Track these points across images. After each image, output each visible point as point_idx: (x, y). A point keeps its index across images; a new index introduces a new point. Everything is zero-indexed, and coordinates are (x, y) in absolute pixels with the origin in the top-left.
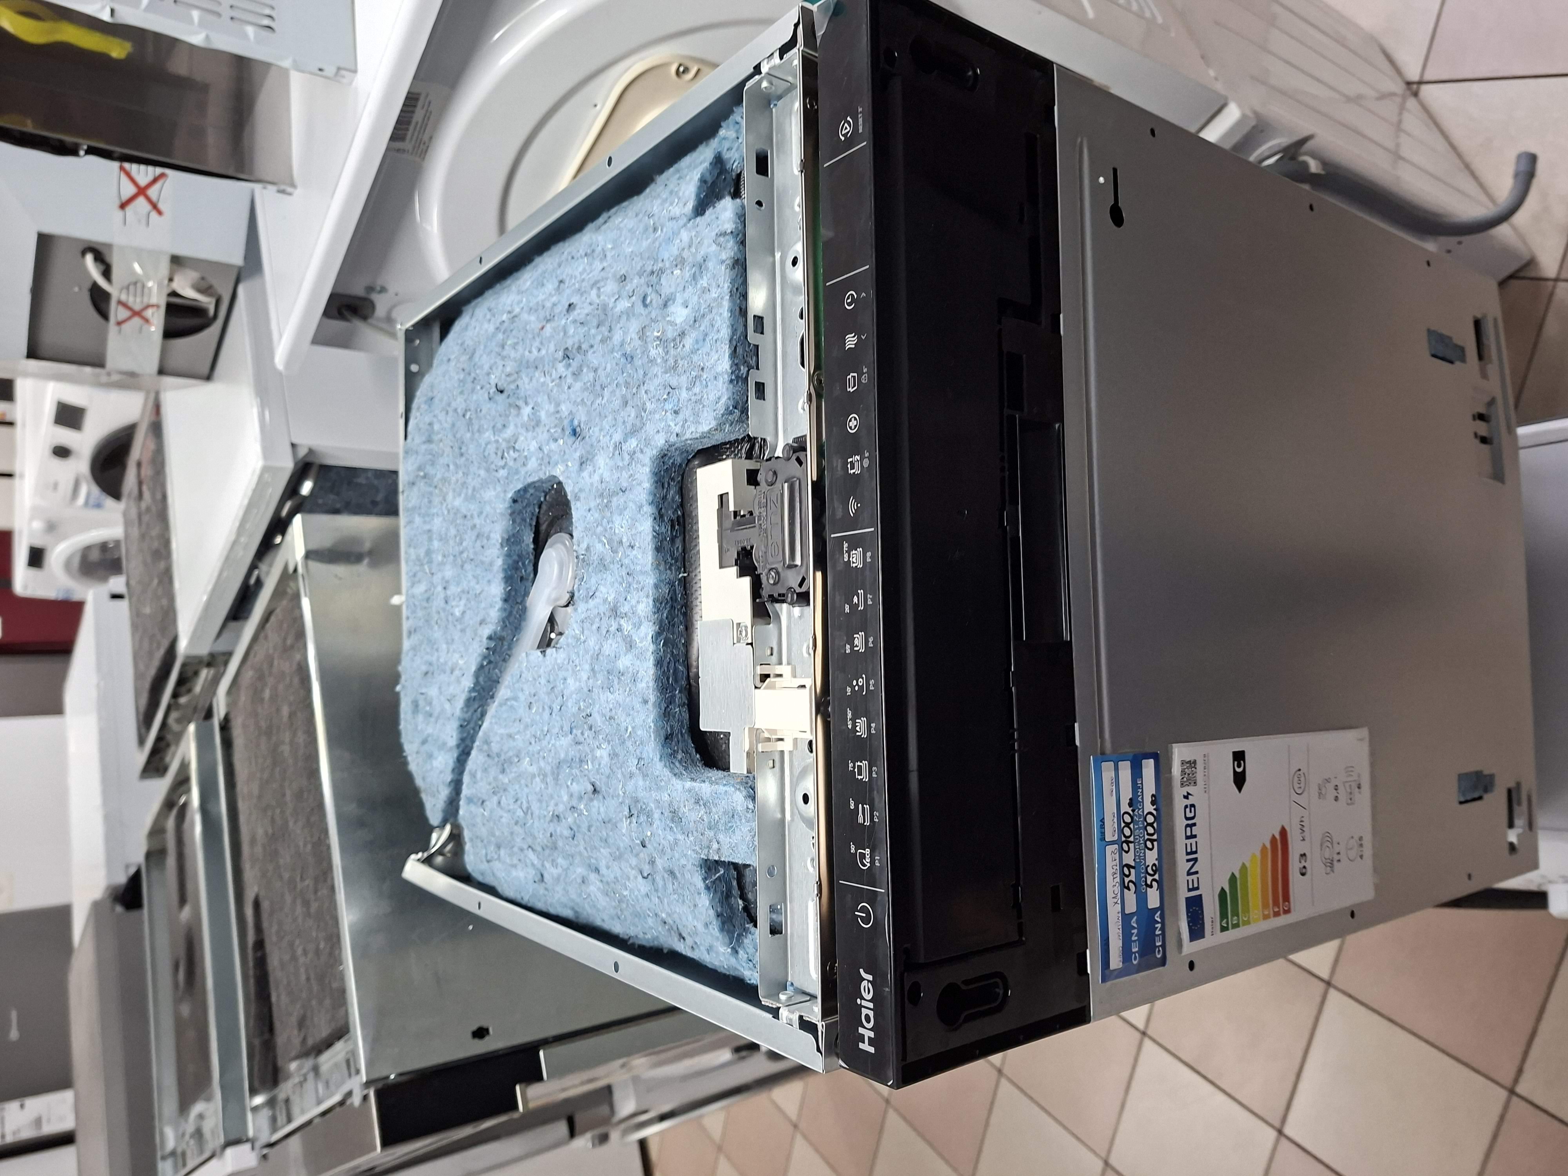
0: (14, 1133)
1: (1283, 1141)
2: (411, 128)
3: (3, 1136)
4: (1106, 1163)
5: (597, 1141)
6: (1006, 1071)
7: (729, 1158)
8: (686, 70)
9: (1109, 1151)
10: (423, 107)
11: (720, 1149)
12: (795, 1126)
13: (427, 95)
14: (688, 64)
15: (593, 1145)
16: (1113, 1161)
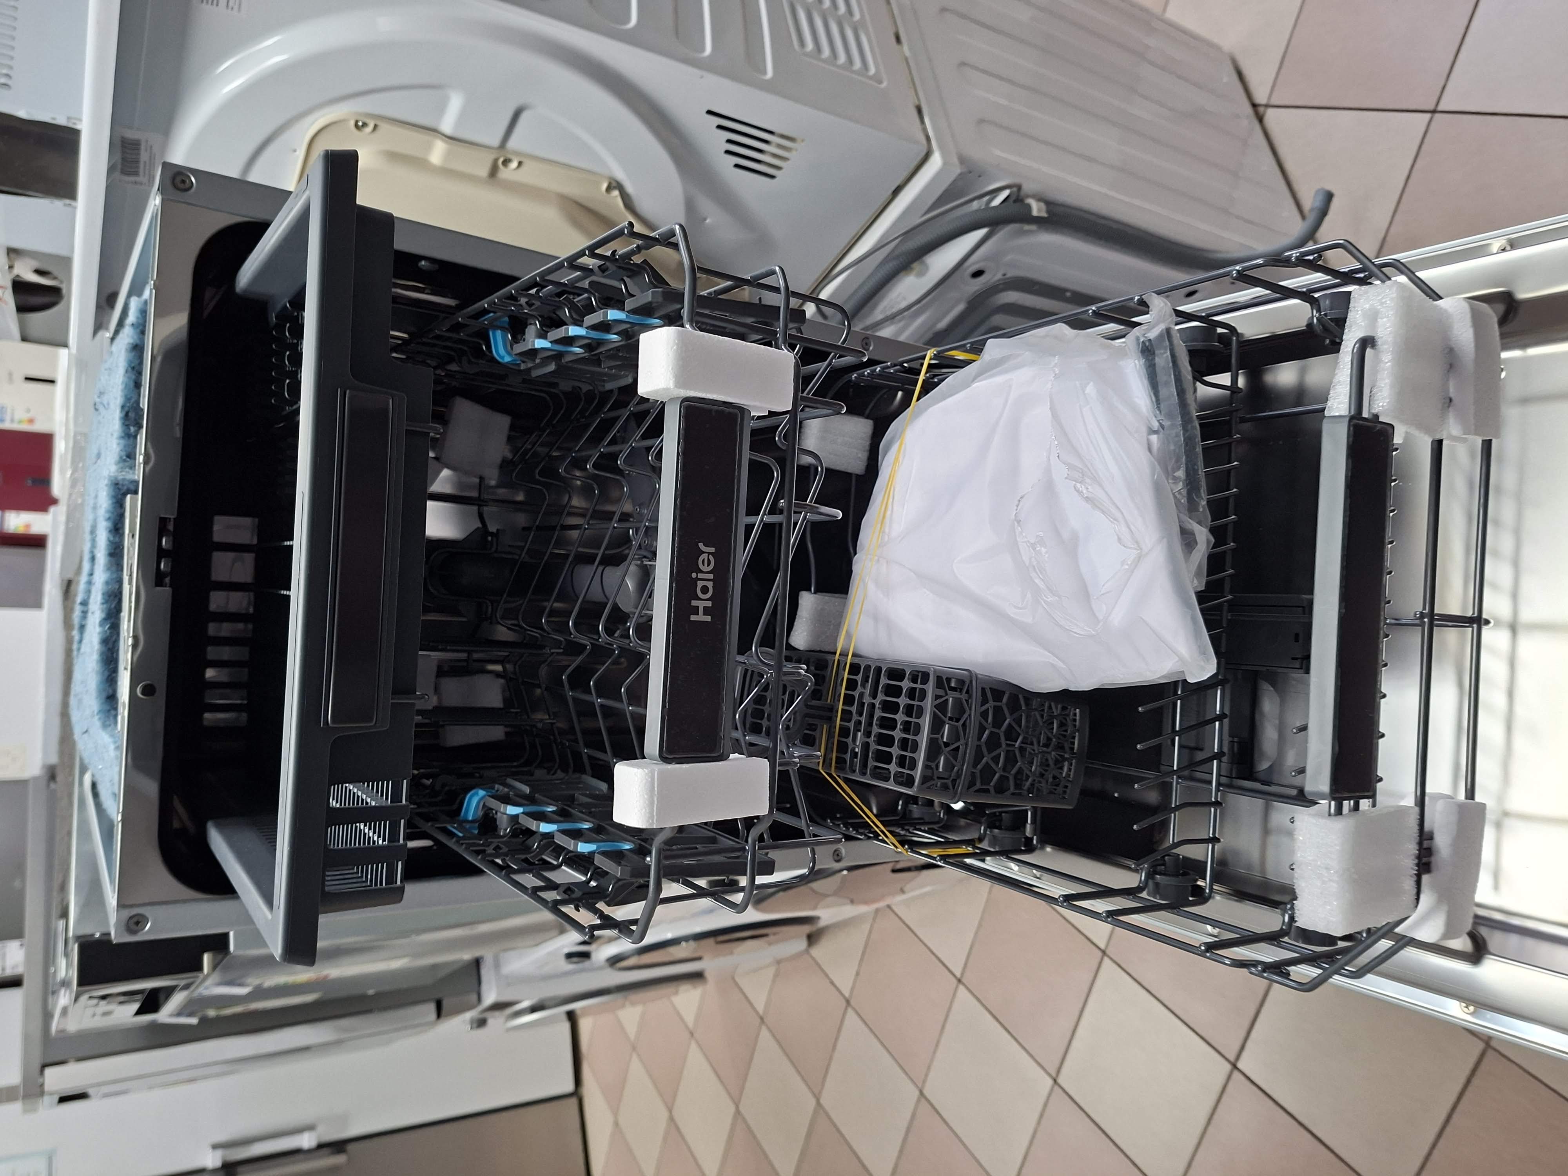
0: (13, 968)
1: (1056, 1087)
2: (142, 165)
3: (3, 969)
4: (921, 1093)
5: (475, 1025)
6: (852, 1002)
7: (639, 1055)
8: (365, 125)
9: (924, 1082)
10: (146, 150)
11: (634, 1048)
12: (692, 1034)
13: (147, 141)
14: (367, 121)
15: (471, 1028)
16: (925, 1092)
